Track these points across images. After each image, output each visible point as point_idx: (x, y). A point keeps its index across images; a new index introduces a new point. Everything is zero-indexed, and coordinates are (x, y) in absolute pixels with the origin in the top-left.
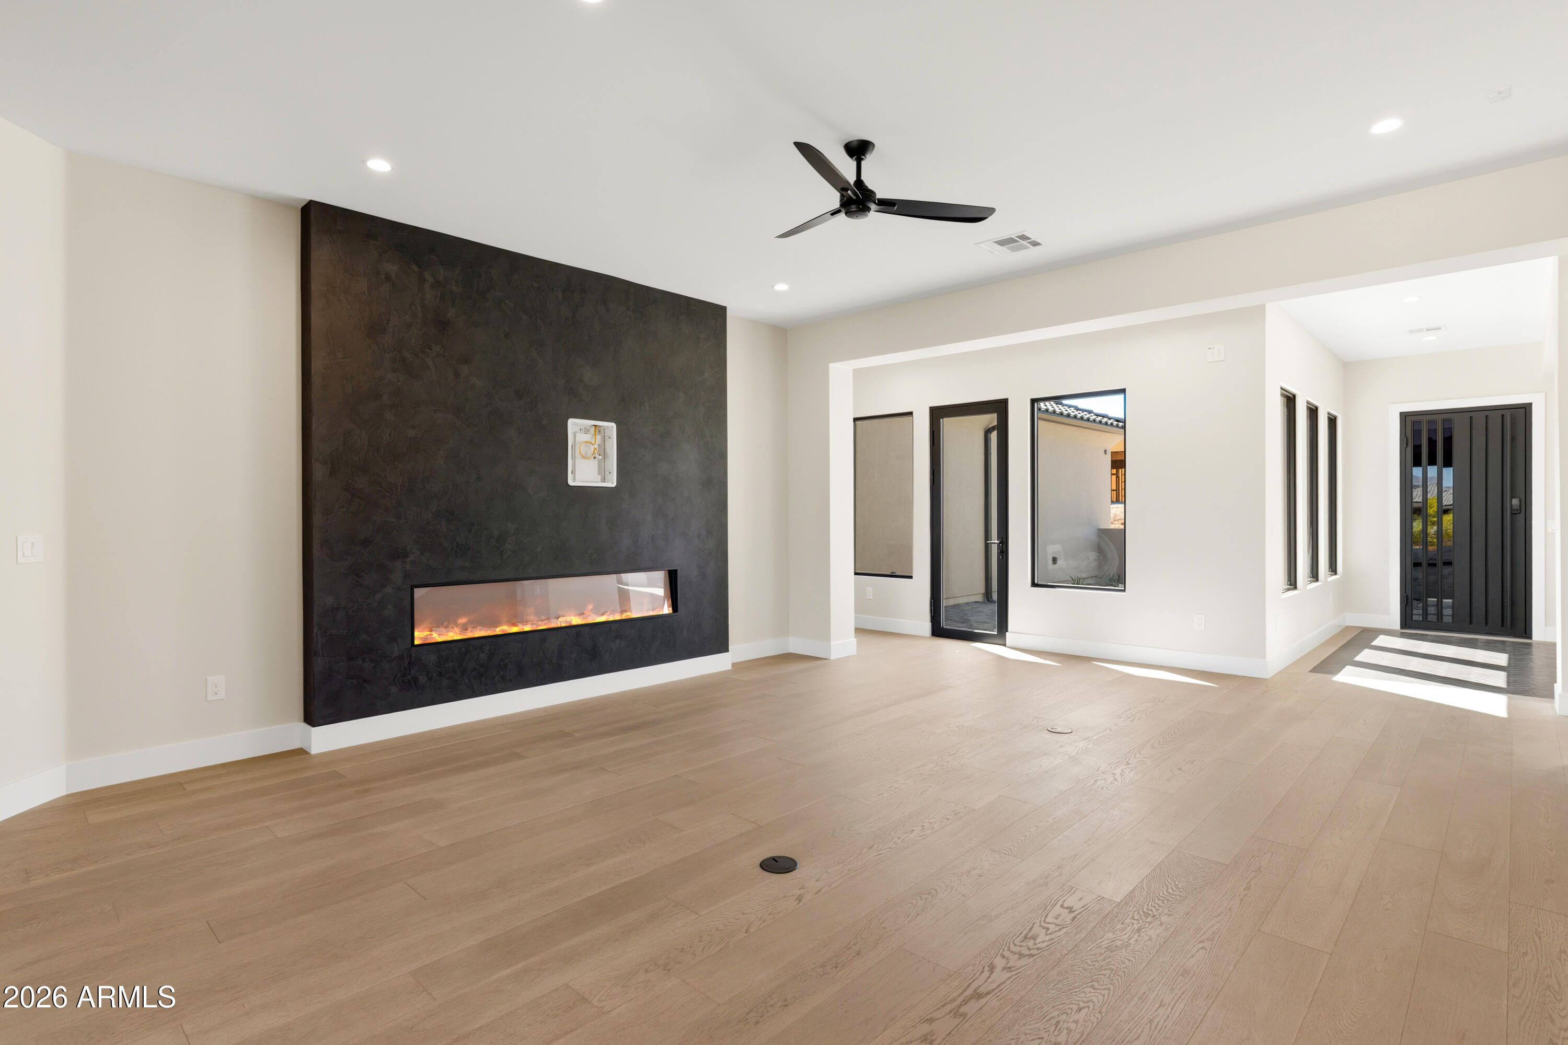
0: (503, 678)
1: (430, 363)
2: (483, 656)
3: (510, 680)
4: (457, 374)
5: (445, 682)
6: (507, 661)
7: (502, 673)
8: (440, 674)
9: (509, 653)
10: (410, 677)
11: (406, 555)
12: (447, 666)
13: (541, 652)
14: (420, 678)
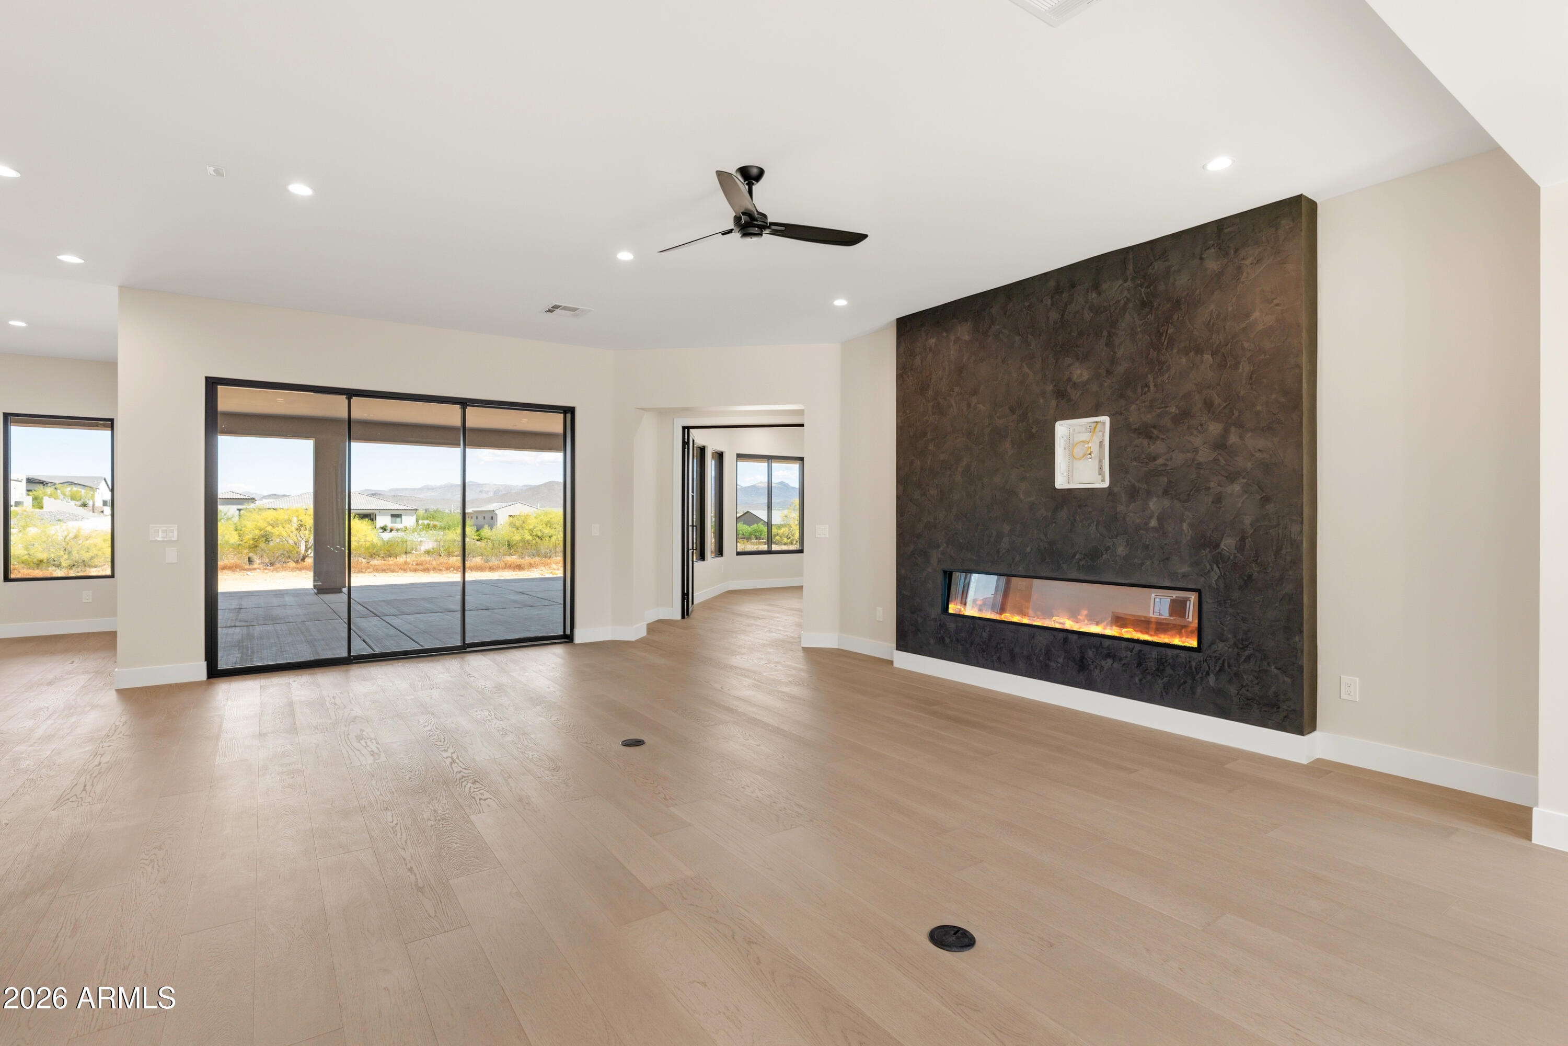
0: (999, 658)
1: (953, 402)
2: (985, 635)
3: (1004, 663)
4: (969, 406)
5: (960, 647)
6: (1002, 645)
7: (998, 655)
8: (957, 640)
9: (1004, 639)
10: (940, 636)
11: (938, 547)
12: (961, 634)
13: (1030, 646)
14: (946, 638)
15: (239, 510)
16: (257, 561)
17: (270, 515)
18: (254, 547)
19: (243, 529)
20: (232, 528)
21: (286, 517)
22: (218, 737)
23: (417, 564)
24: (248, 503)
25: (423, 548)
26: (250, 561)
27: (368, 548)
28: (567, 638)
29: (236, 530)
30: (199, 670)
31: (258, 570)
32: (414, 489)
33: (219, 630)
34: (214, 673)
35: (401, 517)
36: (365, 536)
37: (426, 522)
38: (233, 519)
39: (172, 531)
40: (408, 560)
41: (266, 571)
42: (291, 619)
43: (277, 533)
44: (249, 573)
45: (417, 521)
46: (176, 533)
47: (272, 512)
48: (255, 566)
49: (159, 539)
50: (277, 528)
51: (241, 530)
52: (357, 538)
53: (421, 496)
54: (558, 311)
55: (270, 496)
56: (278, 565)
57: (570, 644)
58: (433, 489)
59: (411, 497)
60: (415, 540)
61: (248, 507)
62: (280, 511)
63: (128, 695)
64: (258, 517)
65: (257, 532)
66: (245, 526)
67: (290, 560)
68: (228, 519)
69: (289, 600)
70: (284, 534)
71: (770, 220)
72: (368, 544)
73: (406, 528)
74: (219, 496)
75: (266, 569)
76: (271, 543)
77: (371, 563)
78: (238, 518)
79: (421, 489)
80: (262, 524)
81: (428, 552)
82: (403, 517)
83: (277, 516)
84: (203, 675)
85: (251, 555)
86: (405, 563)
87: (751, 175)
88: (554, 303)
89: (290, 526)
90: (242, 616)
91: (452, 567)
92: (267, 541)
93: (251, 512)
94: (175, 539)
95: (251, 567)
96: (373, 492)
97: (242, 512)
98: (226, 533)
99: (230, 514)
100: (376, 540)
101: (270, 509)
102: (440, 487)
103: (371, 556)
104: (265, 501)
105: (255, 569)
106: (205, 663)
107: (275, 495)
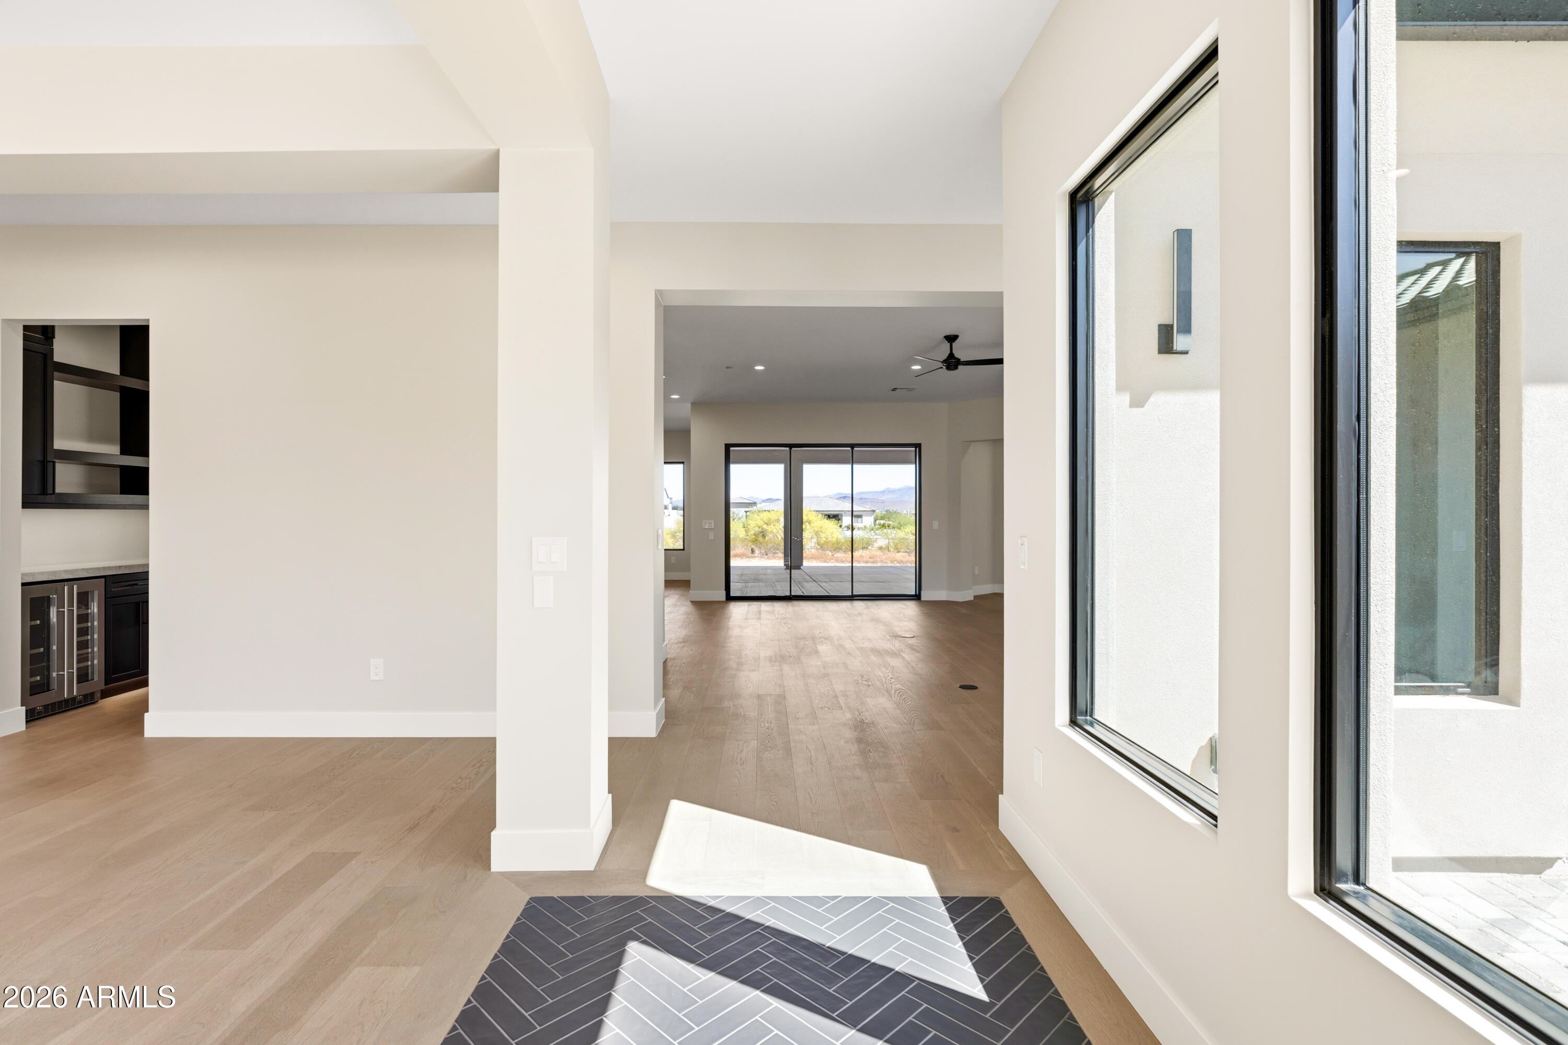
15: (746, 512)
16: (757, 552)
17: (765, 516)
18: (755, 541)
19: (749, 526)
20: (741, 525)
21: (776, 517)
22: (730, 618)
23: (870, 558)
24: (752, 506)
25: (876, 545)
26: (753, 551)
27: (833, 544)
28: (917, 597)
29: (744, 527)
30: (721, 595)
31: (757, 558)
32: (877, 492)
33: (731, 584)
34: (730, 598)
35: (862, 517)
36: (832, 533)
37: (882, 522)
38: (742, 519)
39: (712, 524)
40: (864, 554)
41: (762, 559)
42: (768, 581)
43: (770, 530)
44: (751, 560)
45: (875, 521)
46: (713, 525)
47: (767, 514)
48: (756, 555)
49: (707, 527)
50: (770, 526)
51: (747, 527)
52: (825, 535)
53: (883, 498)
54: (897, 390)
55: (767, 500)
56: (770, 555)
57: (918, 601)
58: (893, 491)
59: (874, 499)
60: (871, 537)
61: (752, 509)
62: (772, 512)
63: (695, 603)
64: (757, 517)
65: (757, 529)
66: (750, 525)
67: (778, 551)
68: (740, 519)
69: (769, 571)
70: (775, 531)
71: (961, 360)
72: (834, 540)
73: (865, 527)
74: (731, 502)
75: (762, 557)
76: (767, 538)
77: (836, 555)
78: (745, 518)
79: (883, 492)
80: (760, 523)
81: (881, 548)
82: (863, 517)
83: (770, 517)
84: (724, 599)
85: (753, 546)
86: (861, 556)
87: (951, 339)
88: (894, 387)
89: (778, 524)
90: (743, 578)
91: (896, 561)
92: (764, 536)
93: (753, 513)
94: (713, 527)
95: (753, 555)
96: (844, 496)
97: (748, 513)
98: (737, 530)
99: (740, 515)
100: (840, 537)
101: (765, 511)
102: (899, 490)
103: (835, 550)
104: (763, 504)
105: (755, 557)
106: (725, 592)
107: (771, 499)
